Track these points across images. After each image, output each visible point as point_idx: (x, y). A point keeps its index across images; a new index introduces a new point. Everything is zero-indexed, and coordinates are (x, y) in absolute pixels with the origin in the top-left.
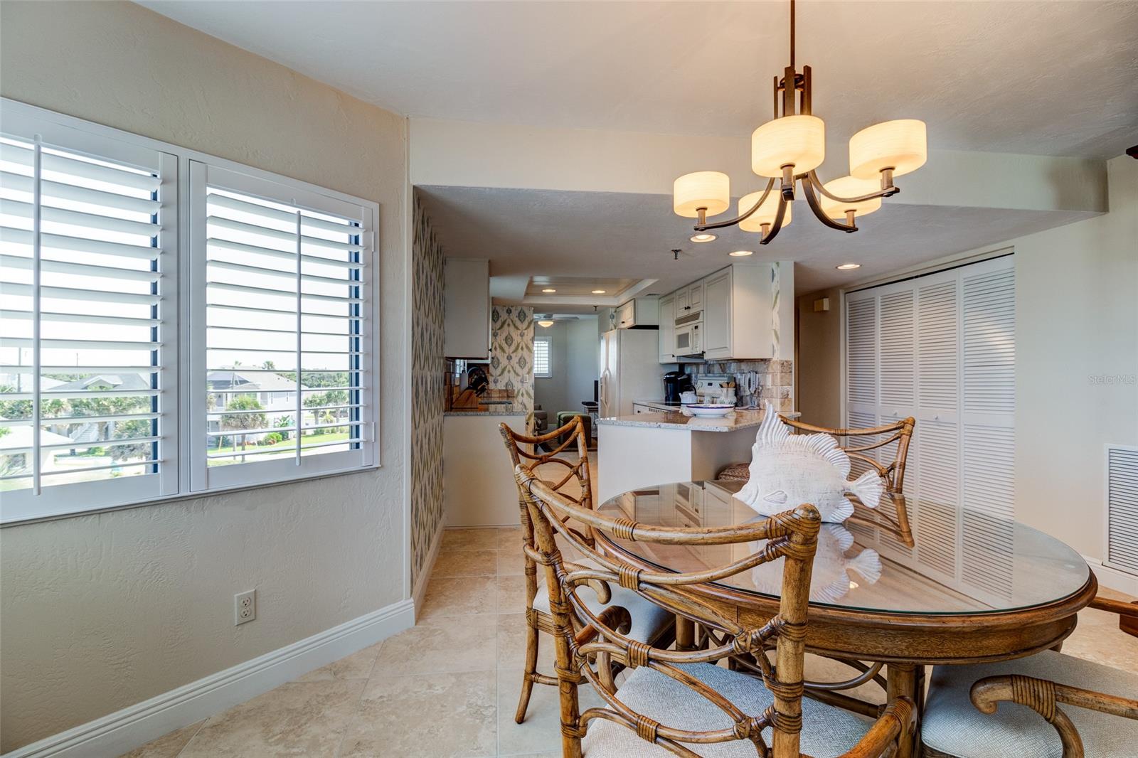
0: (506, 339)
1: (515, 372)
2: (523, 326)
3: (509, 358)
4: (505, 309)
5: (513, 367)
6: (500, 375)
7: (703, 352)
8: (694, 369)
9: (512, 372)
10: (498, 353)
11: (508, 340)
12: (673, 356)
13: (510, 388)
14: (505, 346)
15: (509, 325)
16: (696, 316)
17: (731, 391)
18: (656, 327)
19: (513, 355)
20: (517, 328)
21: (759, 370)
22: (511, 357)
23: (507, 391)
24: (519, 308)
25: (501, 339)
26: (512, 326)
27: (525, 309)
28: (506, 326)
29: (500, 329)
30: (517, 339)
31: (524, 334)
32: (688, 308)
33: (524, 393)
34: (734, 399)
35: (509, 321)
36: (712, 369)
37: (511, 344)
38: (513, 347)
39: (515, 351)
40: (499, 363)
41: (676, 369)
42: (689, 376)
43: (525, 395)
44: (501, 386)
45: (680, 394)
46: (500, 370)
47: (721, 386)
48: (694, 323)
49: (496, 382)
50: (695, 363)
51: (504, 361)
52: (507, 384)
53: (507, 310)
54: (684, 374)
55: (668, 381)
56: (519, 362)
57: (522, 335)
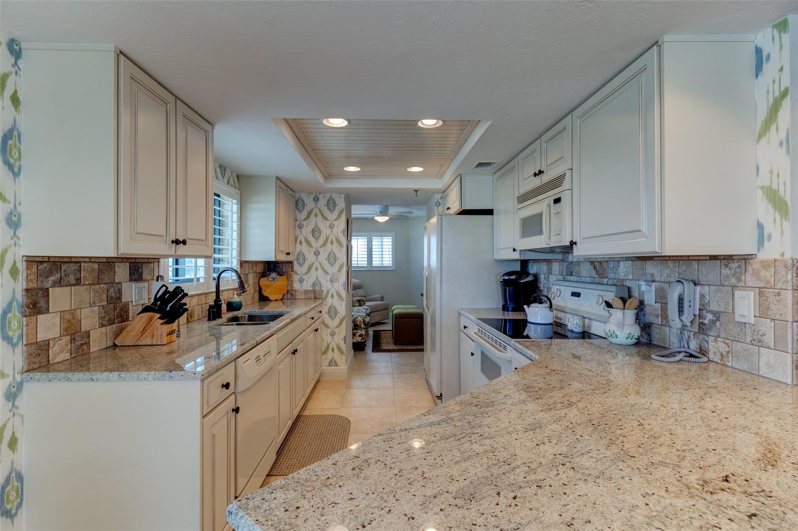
0: (313, 232)
1: (323, 269)
2: (332, 216)
3: (317, 253)
4: (312, 196)
5: (321, 265)
6: (306, 273)
7: (573, 243)
8: (544, 267)
9: (320, 270)
10: (304, 248)
11: (316, 232)
12: (514, 250)
13: (317, 288)
14: (312, 240)
15: (316, 215)
16: (557, 182)
17: (630, 314)
18: (490, 212)
19: (321, 250)
20: (326, 219)
21: (703, 280)
22: (319, 252)
23: (314, 291)
24: (328, 195)
25: (307, 231)
26: (320, 216)
27: (335, 196)
28: (312, 216)
29: (305, 219)
30: (325, 231)
31: (334, 225)
32: (541, 172)
33: (335, 294)
34: (636, 331)
35: (316, 211)
36: (576, 269)
37: (318, 238)
38: (321, 241)
39: (324, 245)
40: (304, 259)
41: (517, 267)
42: (536, 277)
43: (336, 296)
44: (307, 286)
45: (525, 307)
46: (305, 267)
47: (609, 305)
48: (553, 194)
49: (301, 281)
50: (544, 260)
51: (310, 257)
52: (314, 284)
53: (314, 198)
54: (528, 274)
55: (506, 283)
56: (328, 259)
57: (331, 227)
